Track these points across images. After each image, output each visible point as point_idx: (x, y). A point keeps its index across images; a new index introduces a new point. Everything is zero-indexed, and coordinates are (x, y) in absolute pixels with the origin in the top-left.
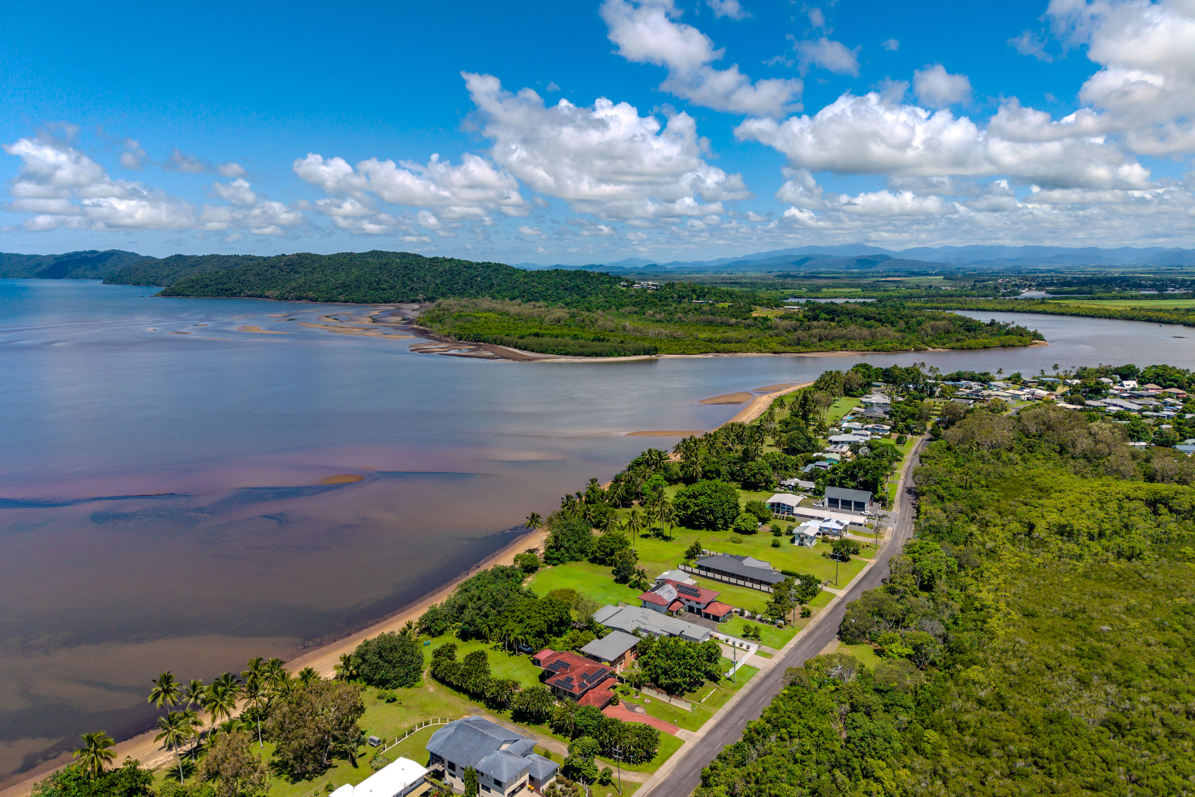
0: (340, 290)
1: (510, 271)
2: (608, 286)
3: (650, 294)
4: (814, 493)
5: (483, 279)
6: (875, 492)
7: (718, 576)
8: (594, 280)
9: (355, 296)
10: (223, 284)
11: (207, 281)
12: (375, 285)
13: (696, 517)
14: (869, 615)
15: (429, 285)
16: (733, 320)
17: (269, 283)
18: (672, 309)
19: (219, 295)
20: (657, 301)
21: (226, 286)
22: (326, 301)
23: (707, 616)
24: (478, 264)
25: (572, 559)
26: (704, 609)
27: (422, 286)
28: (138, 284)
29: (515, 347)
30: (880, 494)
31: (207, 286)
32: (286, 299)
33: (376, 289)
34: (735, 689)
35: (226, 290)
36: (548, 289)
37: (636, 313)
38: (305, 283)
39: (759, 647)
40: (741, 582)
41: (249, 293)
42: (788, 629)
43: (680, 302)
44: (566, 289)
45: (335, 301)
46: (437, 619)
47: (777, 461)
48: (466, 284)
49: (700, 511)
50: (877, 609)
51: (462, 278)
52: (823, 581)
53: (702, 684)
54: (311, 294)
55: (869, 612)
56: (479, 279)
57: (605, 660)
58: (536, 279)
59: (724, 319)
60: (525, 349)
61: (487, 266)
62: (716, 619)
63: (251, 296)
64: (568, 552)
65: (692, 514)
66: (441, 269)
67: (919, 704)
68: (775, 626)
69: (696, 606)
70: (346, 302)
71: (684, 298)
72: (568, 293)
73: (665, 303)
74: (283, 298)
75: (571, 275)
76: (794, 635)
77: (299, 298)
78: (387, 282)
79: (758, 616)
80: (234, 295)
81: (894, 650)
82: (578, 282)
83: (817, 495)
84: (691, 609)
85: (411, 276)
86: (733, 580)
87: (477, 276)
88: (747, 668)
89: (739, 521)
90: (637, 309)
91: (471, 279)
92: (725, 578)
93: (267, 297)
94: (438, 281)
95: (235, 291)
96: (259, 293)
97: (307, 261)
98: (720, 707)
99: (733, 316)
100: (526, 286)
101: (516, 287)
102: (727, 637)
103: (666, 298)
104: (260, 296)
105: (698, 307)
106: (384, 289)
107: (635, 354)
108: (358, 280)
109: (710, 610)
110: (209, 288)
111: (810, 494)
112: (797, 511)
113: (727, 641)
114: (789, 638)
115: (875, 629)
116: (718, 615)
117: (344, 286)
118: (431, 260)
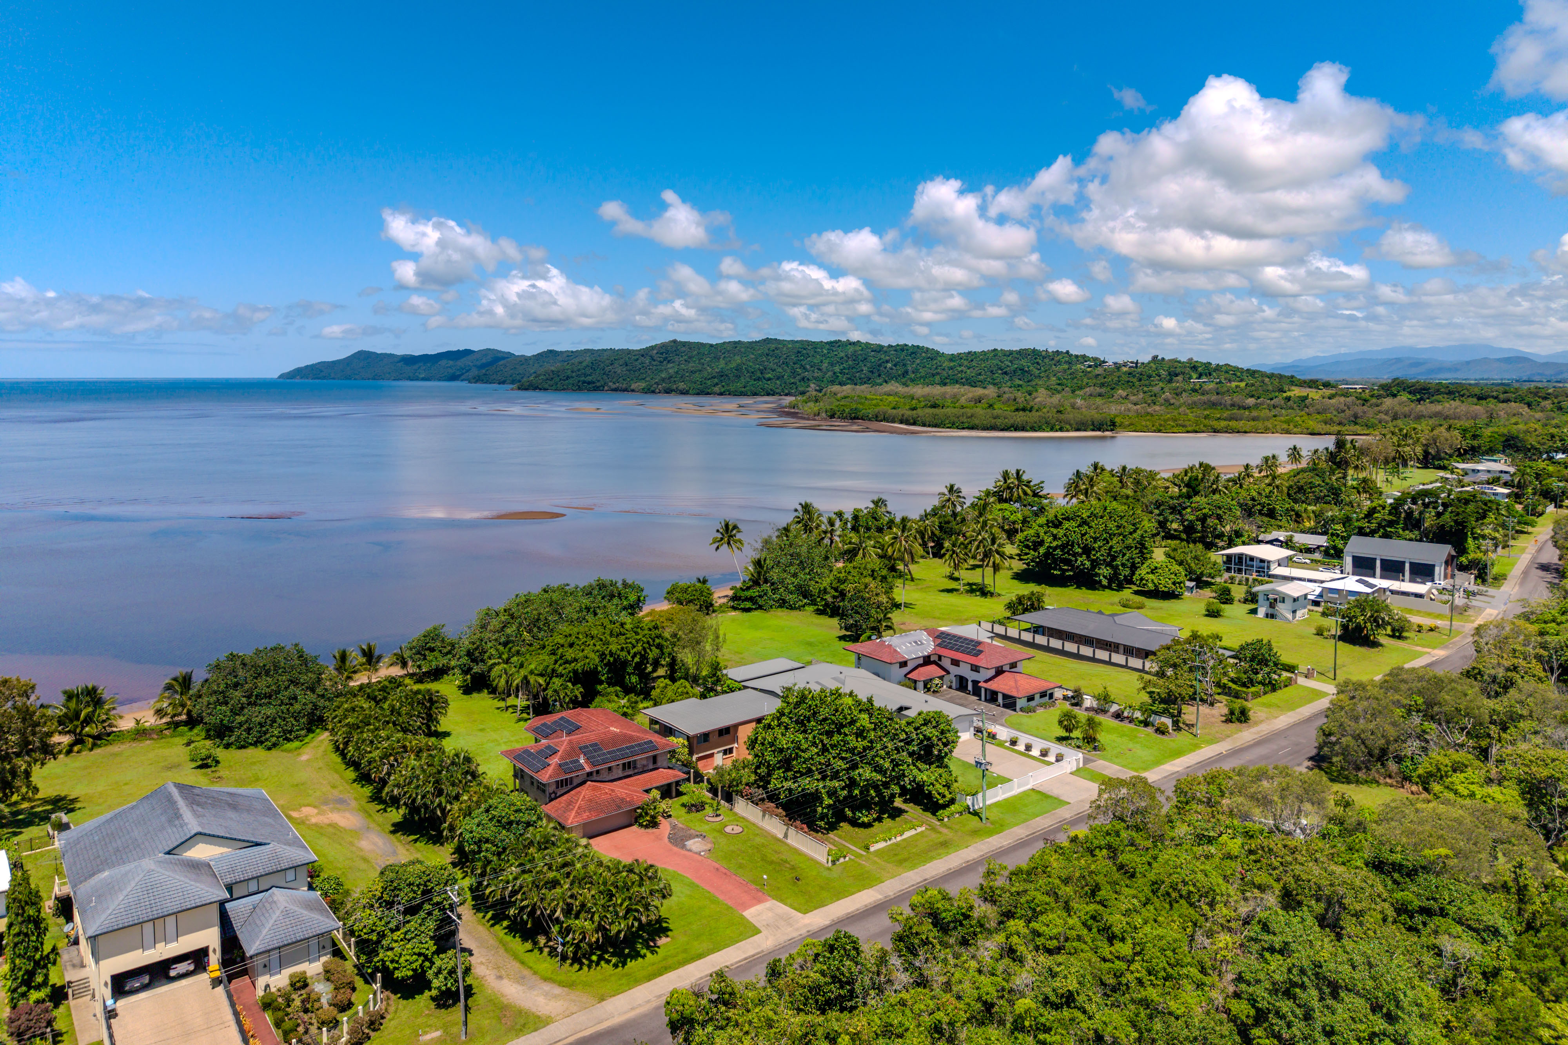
0: (716, 380)
1: (933, 355)
2: (1066, 366)
3: (1125, 373)
4: (1326, 553)
5: (895, 365)
6: (1462, 550)
7: (1056, 643)
8: (1047, 361)
9: (732, 388)
10: (586, 375)
11: (569, 373)
12: (759, 374)
13: (1055, 561)
14: (1399, 712)
15: (825, 373)
16: (1251, 401)
17: (637, 374)
18: (1156, 389)
19: (580, 389)
20: (1134, 380)
21: (589, 379)
22: (698, 394)
23: (992, 697)
24: (890, 346)
25: (783, 604)
26: (986, 681)
27: (816, 375)
28: (503, 383)
29: (901, 423)
30: (1471, 556)
31: (568, 378)
32: (653, 392)
33: (759, 379)
34: (975, 833)
35: (589, 383)
36: (980, 374)
37: (1100, 395)
38: (677, 373)
39: (1086, 761)
40: (1102, 655)
41: (614, 386)
42: (1182, 738)
43: (1170, 381)
44: (1006, 373)
45: (708, 394)
46: (432, 650)
47: (1253, 499)
48: (872, 372)
49: (1063, 547)
50: (1420, 700)
51: (869, 365)
52: (1303, 668)
53: (896, 813)
54: (682, 386)
55: (1398, 704)
56: (889, 365)
57: (681, 734)
58: (966, 363)
59: (1237, 398)
60: (914, 424)
61: (902, 348)
62: (1010, 703)
63: (615, 390)
64: (775, 591)
65: (1047, 555)
66: (842, 354)
67: (1530, 927)
68: (1150, 730)
69: (971, 676)
70: (721, 394)
71: (1177, 375)
72: (1007, 378)
73: (1147, 382)
74: (649, 391)
75: (1015, 355)
76: (1191, 751)
77: (668, 391)
78: (773, 370)
79: (1114, 708)
80: (597, 389)
81: (1461, 789)
82: (1024, 362)
83: (1332, 556)
84: (962, 684)
85: (803, 363)
86: (1086, 651)
87: (887, 362)
88: (1035, 797)
89: (1143, 572)
90: (1103, 390)
91: (880, 365)
92: (1071, 647)
93: (633, 391)
94: (837, 369)
95: (598, 384)
96: (624, 386)
97: (683, 349)
98: (912, 868)
99: (1252, 396)
100: (950, 372)
101: (938, 374)
102: (1014, 733)
103: (1150, 376)
104: (625, 390)
105: (1197, 387)
106: (769, 379)
107: (1078, 430)
108: (738, 368)
109: (1001, 685)
110: (571, 381)
111: (1317, 556)
112: (1277, 570)
113: (1014, 742)
114: (1178, 753)
115: (1412, 747)
116: (1014, 693)
117: (722, 375)
118: (830, 343)
